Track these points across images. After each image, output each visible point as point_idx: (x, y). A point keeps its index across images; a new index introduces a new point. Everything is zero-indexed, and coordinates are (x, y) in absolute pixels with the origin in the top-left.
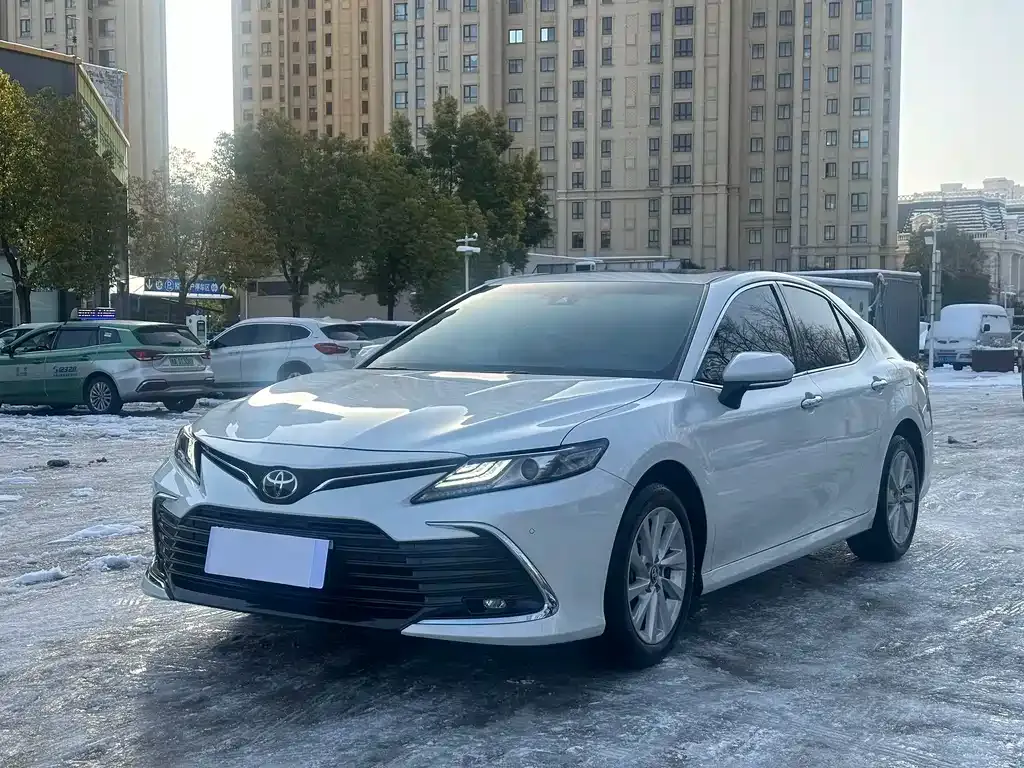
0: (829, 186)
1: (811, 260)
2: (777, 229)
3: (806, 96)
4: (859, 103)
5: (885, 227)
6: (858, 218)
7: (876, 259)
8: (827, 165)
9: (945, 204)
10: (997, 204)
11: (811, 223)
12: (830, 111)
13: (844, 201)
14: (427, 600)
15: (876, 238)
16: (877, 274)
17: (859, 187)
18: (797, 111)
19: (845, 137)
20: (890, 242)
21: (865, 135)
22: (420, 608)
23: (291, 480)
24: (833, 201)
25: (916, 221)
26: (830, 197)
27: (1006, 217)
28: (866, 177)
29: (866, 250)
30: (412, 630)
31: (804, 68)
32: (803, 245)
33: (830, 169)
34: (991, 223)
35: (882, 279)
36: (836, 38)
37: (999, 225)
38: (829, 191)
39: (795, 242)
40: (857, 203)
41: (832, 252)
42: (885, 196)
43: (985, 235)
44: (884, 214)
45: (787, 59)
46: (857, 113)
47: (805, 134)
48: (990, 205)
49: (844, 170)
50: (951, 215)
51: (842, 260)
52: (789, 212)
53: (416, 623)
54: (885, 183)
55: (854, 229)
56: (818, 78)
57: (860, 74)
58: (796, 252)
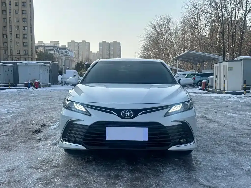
0: (17, 40)
1: (14, 59)
2: (4, 50)
3: (10, 17)
4: (24, 20)
5: (32, 51)
6: (26, 48)
7: (30, 59)
8: (17, 34)
9: (45, 46)
10: (57, 47)
11: (13, 49)
12: (17, 21)
13: (21, 44)
14: (172, 141)
15: (30, 54)
16: (50, 62)
17: (25, 41)
18: (8, 20)
19: (21, 28)
20: (33, 55)
21: (26, 28)
22: (171, 143)
23: (131, 113)
24: (19, 43)
25: (39, 50)
26: (18, 43)
27: (59, 50)
28: (27, 38)
29: (28, 57)
30: (171, 149)
31: (9, 9)
32: (11, 55)
33: (17, 36)
34: (56, 51)
35: (51, 63)
36: (17, 3)
37: (58, 52)
38: (17, 41)
39: (9, 54)
40: (25, 45)
41: (19, 57)
42: (32, 43)
43: (55, 54)
44: (32, 48)
45: (4, 7)
46: (24, 22)
47: (11, 26)
48: (55, 47)
49: (21, 36)
50: (47, 49)
51: (22, 59)
52: (7, 46)
53: (171, 147)
54: (32, 40)
55: (24, 51)
56: (13, 12)
57: (24, 12)
58: (10, 56)
